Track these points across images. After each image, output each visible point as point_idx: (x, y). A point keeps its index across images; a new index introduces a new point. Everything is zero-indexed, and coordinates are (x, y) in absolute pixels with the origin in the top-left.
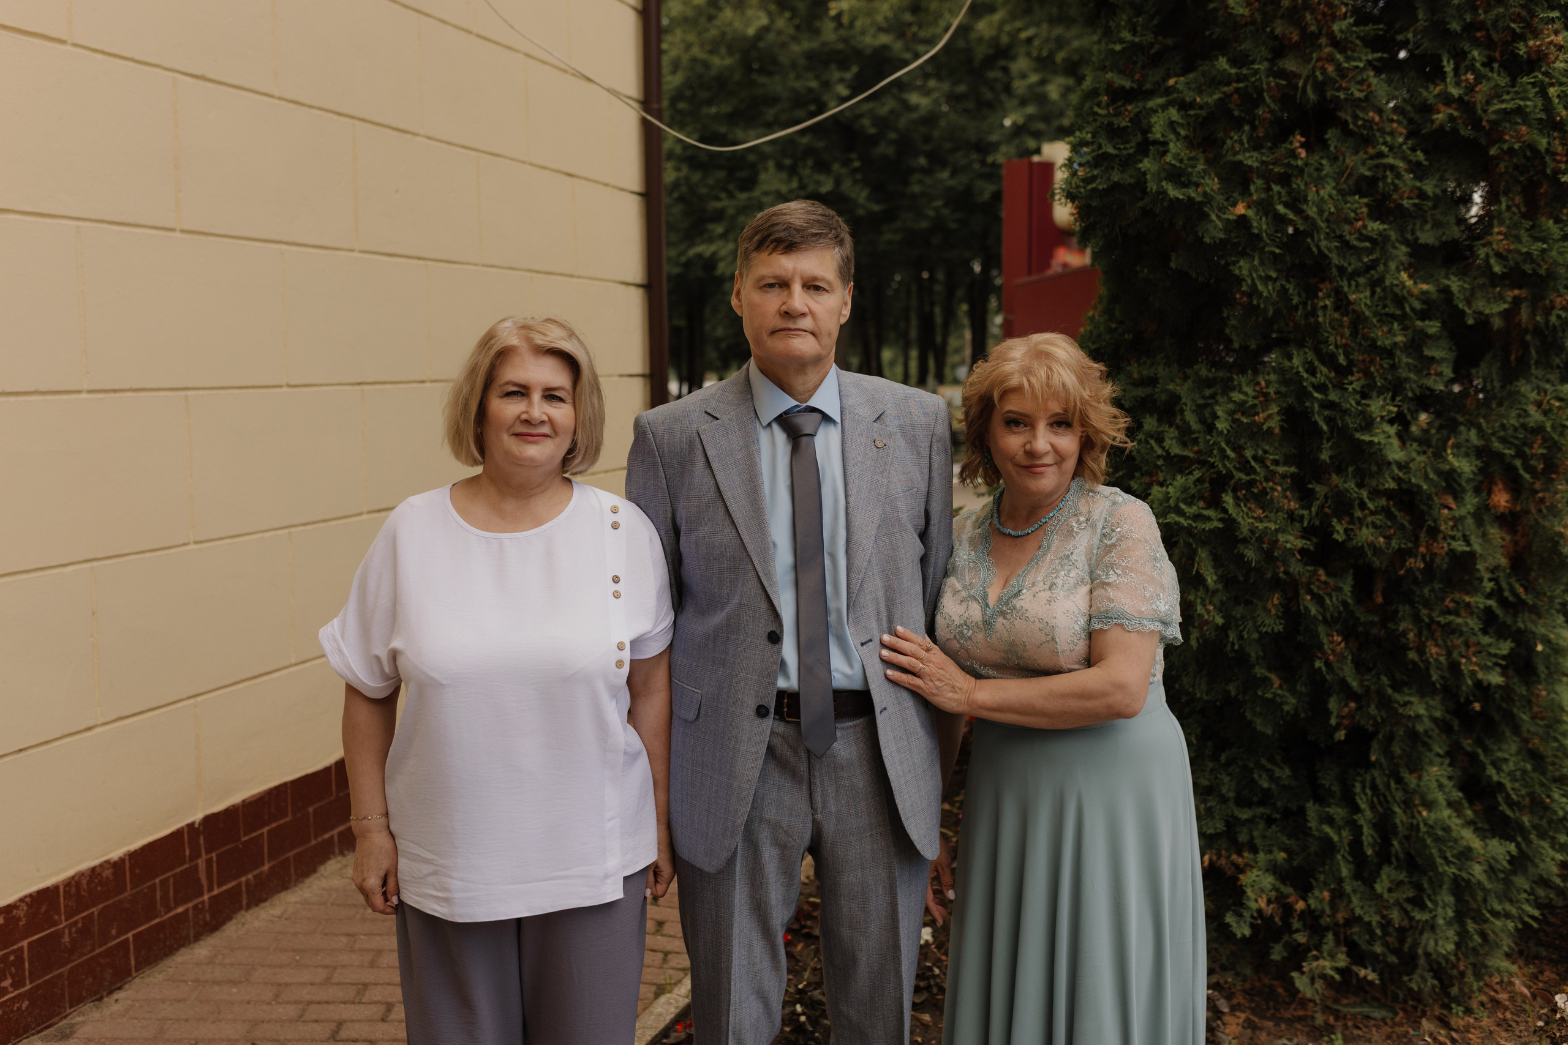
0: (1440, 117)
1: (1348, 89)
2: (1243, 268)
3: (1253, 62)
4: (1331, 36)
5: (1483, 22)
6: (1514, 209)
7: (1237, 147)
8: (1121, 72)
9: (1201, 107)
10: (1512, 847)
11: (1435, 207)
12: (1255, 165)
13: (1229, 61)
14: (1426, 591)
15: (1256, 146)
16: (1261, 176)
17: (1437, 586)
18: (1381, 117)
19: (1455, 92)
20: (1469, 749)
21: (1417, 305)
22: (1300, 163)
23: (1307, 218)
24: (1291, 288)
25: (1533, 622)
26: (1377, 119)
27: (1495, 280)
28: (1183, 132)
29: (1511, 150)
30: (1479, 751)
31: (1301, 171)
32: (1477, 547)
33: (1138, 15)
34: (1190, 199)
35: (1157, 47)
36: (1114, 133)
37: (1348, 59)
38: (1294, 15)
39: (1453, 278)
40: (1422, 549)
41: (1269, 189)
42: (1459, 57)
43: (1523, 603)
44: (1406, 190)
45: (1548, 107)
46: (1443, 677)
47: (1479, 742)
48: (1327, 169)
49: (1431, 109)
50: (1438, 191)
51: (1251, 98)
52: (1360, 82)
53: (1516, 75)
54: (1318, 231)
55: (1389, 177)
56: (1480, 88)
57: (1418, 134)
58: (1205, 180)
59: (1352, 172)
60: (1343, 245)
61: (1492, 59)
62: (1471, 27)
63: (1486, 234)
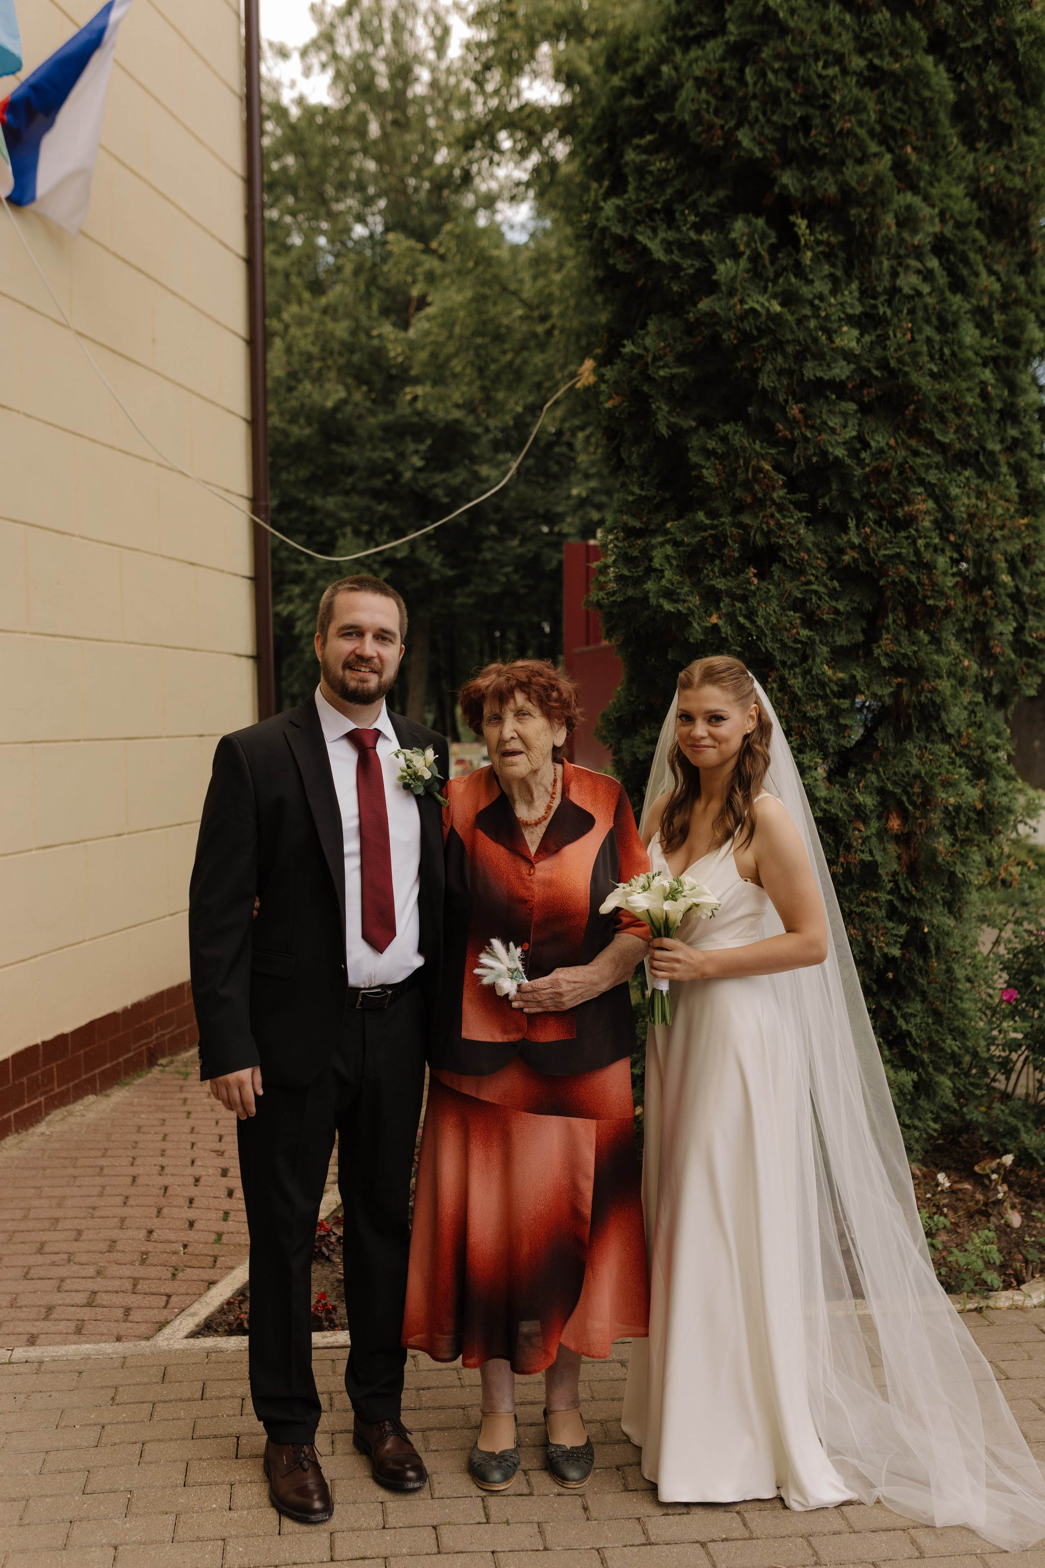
0: (846, 558)
1: (785, 537)
3: (721, 516)
4: (773, 502)
5: (875, 493)
6: (899, 622)
7: (711, 574)
8: (634, 516)
9: (688, 545)
10: (915, 1076)
11: (848, 619)
12: (723, 588)
13: (706, 513)
14: (847, 890)
15: (724, 574)
16: (727, 596)
17: (855, 886)
18: (809, 556)
19: (856, 541)
20: (887, 1007)
21: (835, 688)
22: (753, 588)
23: (758, 627)
25: (922, 911)
26: (806, 557)
27: (885, 671)
28: (675, 563)
29: (893, 582)
30: (894, 1008)
31: (754, 593)
32: (879, 858)
33: (645, 475)
34: (679, 611)
35: (658, 498)
37: (784, 517)
38: (747, 485)
39: (859, 670)
40: (842, 860)
41: (734, 605)
42: (860, 515)
43: (914, 897)
44: (825, 607)
45: (917, 553)
46: (861, 952)
47: (894, 1002)
48: (773, 592)
49: (841, 551)
50: (849, 609)
51: (720, 541)
52: (794, 533)
53: (897, 530)
54: (765, 636)
55: (814, 599)
56: (873, 539)
57: (834, 569)
58: (690, 598)
59: (790, 594)
60: (784, 646)
61: (882, 518)
62: (868, 496)
63: (879, 639)
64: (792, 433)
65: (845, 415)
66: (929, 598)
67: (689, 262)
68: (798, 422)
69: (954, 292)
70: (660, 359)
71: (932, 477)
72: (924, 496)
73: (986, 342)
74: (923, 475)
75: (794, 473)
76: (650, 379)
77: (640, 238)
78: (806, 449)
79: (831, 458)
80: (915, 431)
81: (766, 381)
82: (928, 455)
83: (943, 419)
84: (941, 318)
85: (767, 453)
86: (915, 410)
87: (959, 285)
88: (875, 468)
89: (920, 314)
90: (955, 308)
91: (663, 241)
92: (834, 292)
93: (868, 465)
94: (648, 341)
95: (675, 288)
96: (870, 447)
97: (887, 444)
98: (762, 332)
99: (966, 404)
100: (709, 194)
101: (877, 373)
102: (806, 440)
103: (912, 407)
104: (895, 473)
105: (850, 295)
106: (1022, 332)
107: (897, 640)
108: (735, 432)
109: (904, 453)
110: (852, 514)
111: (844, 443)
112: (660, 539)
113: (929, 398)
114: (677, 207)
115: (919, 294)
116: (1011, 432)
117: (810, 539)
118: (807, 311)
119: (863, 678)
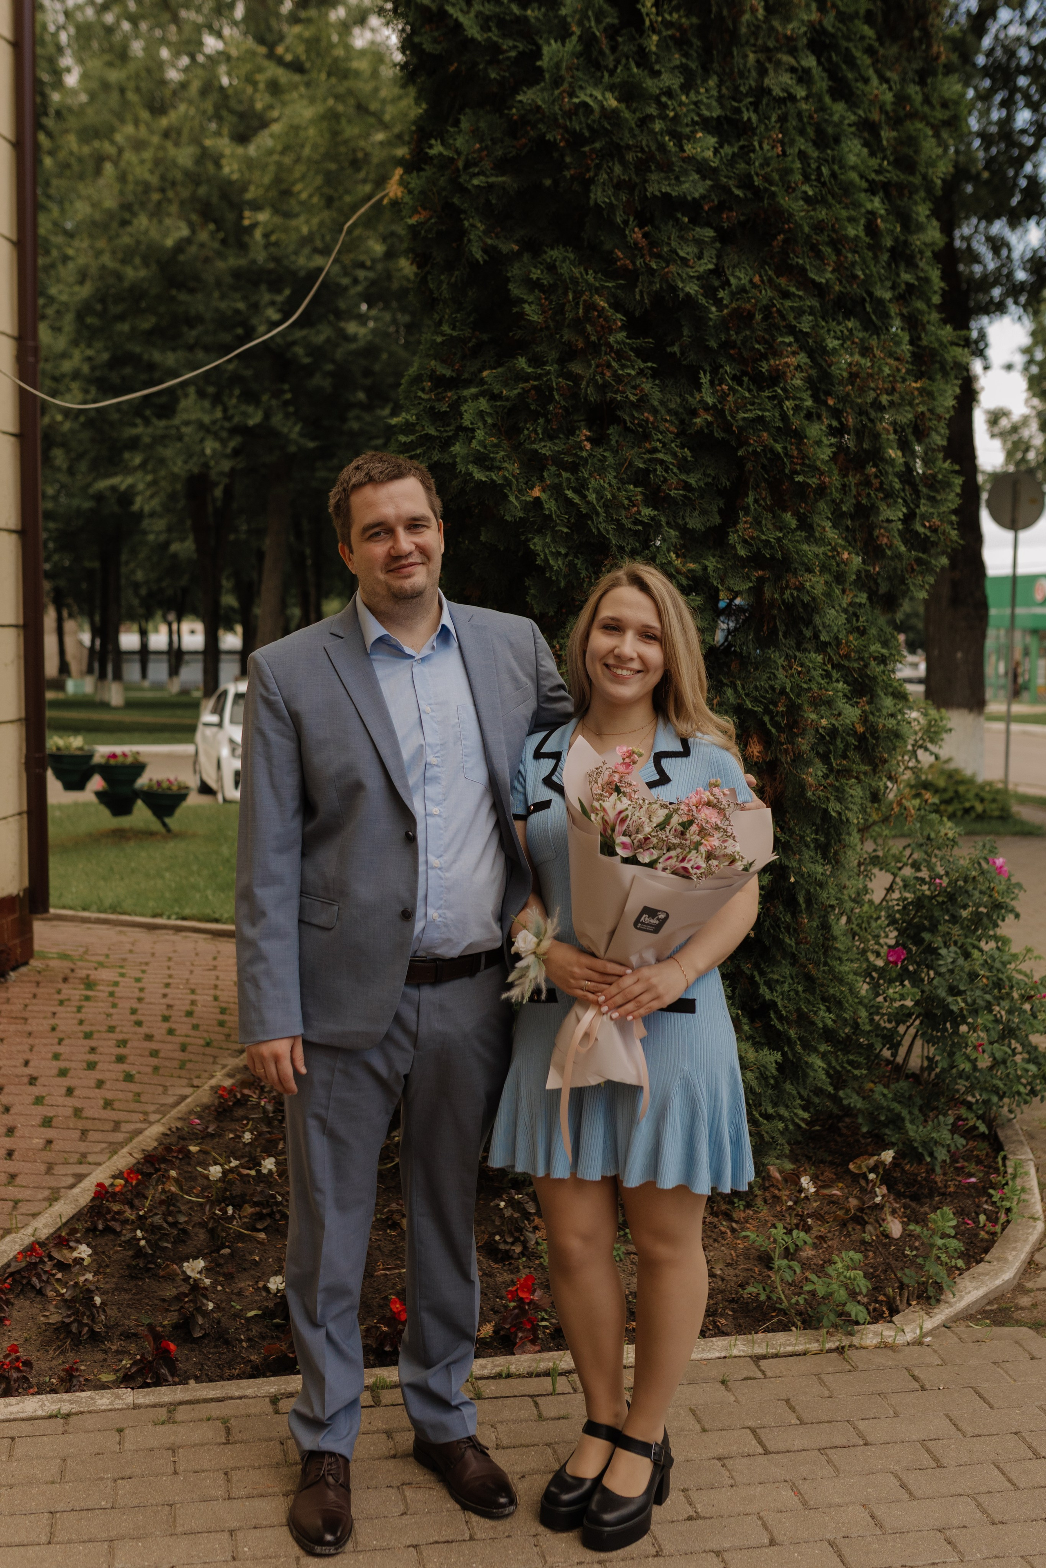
0: (698, 420)
1: (623, 392)
2: (537, 544)
3: (546, 363)
4: (610, 350)
5: (734, 342)
6: (761, 502)
7: (533, 435)
8: (443, 361)
9: (506, 399)
10: (779, 1056)
11: (701, 497)
12: (548, 453)
13: (528, 360)
15: (551, 438)
16: (553, 463)
18: (655, 417)
19: (710, 401)
22: (584, 454)
23: (589, 503)
24: (579, 563)
25: (789, 857)
26: (651, 418)
27: (744, 562)
28: (489, 421)
29: (755, 452)
30: (757, 974)
31: (586, 461)
33: (458, 309)
34: (493, 481)
35: (473, 342)
36: (436, 416)
37: (623, 367)
38: (578, 325)
39: (711, 559)
41: (560, 475)
42: (716, 369)
45: (784, 417)
48: (611, 460)
49: (694, 413)
50: (702, 484)
51: (544, 394)
52: (635, 387)
53: (761, 389)
54: (598, 514)
55: (659, 471)
56: (731, 398)
57: (685, 433)
58: (505, 465)
59: (631, 464)
60: (620, 528)
61: (744, 373)
62: (726, 345)
63: (736, 522)
64: (634, 263)
65: (699, 242)
66: (799, 474)
67: (511, 42)
68: (641, 249)
69: (834, 100)
70: (476, 165)
71: (805, 324)
72: (795, 348)
73: (874, 162)
74: (794, 323)
75: (637, 314)
76: (463, 190)
78: (651, 283)
79: (681, 295)
80: (785, 268)
81: (600, 195)
82: (800, 297)
83: (817, 254)
84: (820, 131)
85: (604, 287)
86: (785, 241)
87: (841, 91)
88: (735, 310)
89: (793, 122)
90: (836, 118)
93: (727, 306)
94: (460, 142)
95: (494, 75)
96: (730, 285)
97: (751, 281)
98: (597, 133)
99: (846, 237)
101: (738, 193)
102: (651, 272)
103: (781, 237)
104: (758, 317)
105: (707, 94)
107: (757, 523)
108: (564, 259)
109: (770, 294)
110: (708, 368)
111: (698, 278)
112: (474, 390)
113: (801, 226)
115: (792, 97)
116: (906, 277)
117: (656, 396)
118: (652, 110)
119: (716, 570)
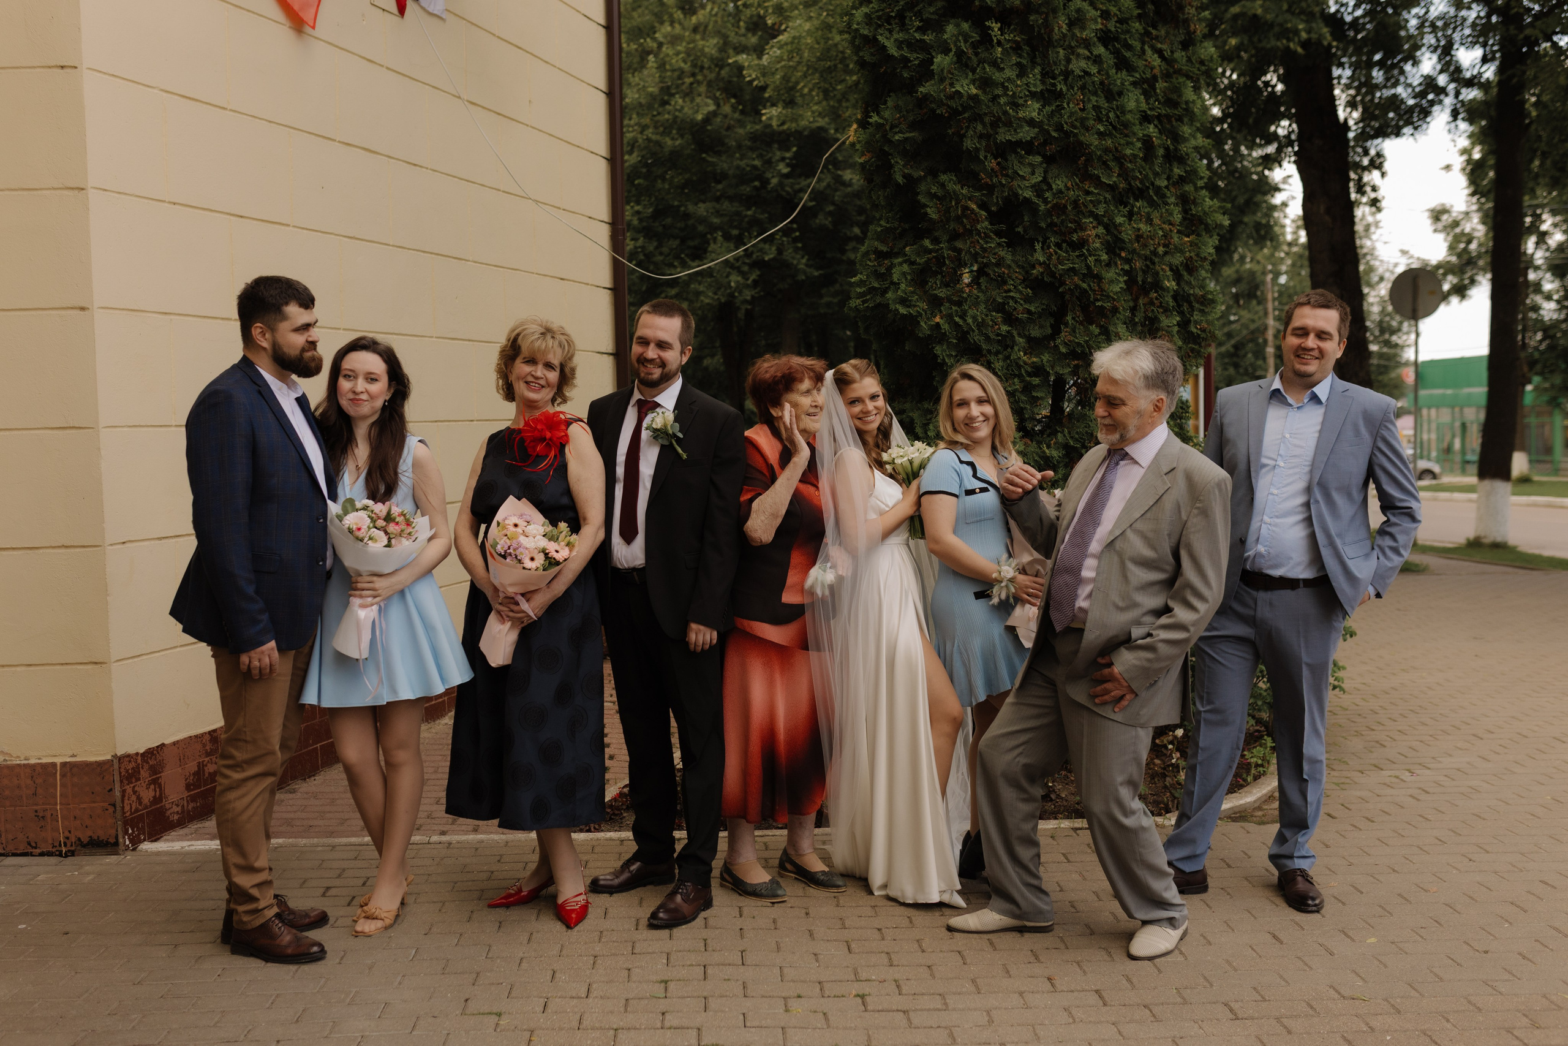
0: (1035, 272)
2: (938, 350)
4: (979, 233)
5: (1056, 223)
7: (935, 286)
8: (883, 242)
9: (918, 265)
11: (1040, 317)
12: (942, 296)
13: (930, 241)
15: (947, 285)
16: (947, 302)
18: (1009, 271)
19: (1041, 259)
21: (1029, 369)
22: (965, 295)
23: (968, 324)
26: (1006, 272)
28: (909, 277)
29: (1070, 289)
31: (966, 300)
34: (911, 314)
35: (899, 230)
36: (879, 276)
37: (987, 243)
39: (1045, 355)
41: (951, 308)
42: (1045, 240)
45: (1088, 267)
48: (982, 298)
49: (1033, 267)
50: (1039, 310)
51: (940, 261)
52: (995, 254)
53: (1073, 251)
54: (973, 331)
55: (1011, 303)
56: (1054, 257)
57: (1028, 281)
58: (919, 304)
59: (994, 300)
60: (988, 339)
61: (1064, 241)
62: (1052, 225)
63: (1059, 332)
64: (992, 181)
65: (1032, 165)
66: (1098, 300)
67: (915, 55)
68: (995, 172)
69: (1118, 71)
70: (897, 127)
71: (1100, 211)
72: (1094, 224)
73: (1148, 104)
74: (1093, 209)
75: (995, 211)
76: (890, 142)
77: (879, 37)
78: (1003, 192)
79: (1021, 199)
80: (1086, 176)
81: (969, 144)
82: (1097, 193)
83: (1108, 167)
84: (1107, 90)
85: (973, 196)
86: (1086, 161)
87: (1123, 64)
88: (1055, 204)
89: (1089, 88)
90: (1118, 82)
91: (896, 40)
92: (1020, 76)
93: (1050, 203)
94: (887, 114)
95: (905, 75)
96: (1052, 189)
97: (1065, 186)
98: (966, 108)
99: (1126, 155)
100: (930, 5)
101: (1054, 134)
102: (1003, 186)
103: (1083, 158)
104: (1070, 208)
105: (1034, 79)
106: (1180, 96)
108: (951, 180)
109: (1077, 193)
110: (1040, 240)
111: (1032, 187)
112: (900, 260)
113: (1095, 151)
114: (908, 14)
115: (1087, 73)
116: (1177, 171)
117: (1009, 257)
118: (999, 91)
119: (1048, 361)
